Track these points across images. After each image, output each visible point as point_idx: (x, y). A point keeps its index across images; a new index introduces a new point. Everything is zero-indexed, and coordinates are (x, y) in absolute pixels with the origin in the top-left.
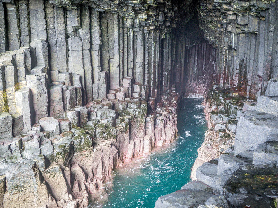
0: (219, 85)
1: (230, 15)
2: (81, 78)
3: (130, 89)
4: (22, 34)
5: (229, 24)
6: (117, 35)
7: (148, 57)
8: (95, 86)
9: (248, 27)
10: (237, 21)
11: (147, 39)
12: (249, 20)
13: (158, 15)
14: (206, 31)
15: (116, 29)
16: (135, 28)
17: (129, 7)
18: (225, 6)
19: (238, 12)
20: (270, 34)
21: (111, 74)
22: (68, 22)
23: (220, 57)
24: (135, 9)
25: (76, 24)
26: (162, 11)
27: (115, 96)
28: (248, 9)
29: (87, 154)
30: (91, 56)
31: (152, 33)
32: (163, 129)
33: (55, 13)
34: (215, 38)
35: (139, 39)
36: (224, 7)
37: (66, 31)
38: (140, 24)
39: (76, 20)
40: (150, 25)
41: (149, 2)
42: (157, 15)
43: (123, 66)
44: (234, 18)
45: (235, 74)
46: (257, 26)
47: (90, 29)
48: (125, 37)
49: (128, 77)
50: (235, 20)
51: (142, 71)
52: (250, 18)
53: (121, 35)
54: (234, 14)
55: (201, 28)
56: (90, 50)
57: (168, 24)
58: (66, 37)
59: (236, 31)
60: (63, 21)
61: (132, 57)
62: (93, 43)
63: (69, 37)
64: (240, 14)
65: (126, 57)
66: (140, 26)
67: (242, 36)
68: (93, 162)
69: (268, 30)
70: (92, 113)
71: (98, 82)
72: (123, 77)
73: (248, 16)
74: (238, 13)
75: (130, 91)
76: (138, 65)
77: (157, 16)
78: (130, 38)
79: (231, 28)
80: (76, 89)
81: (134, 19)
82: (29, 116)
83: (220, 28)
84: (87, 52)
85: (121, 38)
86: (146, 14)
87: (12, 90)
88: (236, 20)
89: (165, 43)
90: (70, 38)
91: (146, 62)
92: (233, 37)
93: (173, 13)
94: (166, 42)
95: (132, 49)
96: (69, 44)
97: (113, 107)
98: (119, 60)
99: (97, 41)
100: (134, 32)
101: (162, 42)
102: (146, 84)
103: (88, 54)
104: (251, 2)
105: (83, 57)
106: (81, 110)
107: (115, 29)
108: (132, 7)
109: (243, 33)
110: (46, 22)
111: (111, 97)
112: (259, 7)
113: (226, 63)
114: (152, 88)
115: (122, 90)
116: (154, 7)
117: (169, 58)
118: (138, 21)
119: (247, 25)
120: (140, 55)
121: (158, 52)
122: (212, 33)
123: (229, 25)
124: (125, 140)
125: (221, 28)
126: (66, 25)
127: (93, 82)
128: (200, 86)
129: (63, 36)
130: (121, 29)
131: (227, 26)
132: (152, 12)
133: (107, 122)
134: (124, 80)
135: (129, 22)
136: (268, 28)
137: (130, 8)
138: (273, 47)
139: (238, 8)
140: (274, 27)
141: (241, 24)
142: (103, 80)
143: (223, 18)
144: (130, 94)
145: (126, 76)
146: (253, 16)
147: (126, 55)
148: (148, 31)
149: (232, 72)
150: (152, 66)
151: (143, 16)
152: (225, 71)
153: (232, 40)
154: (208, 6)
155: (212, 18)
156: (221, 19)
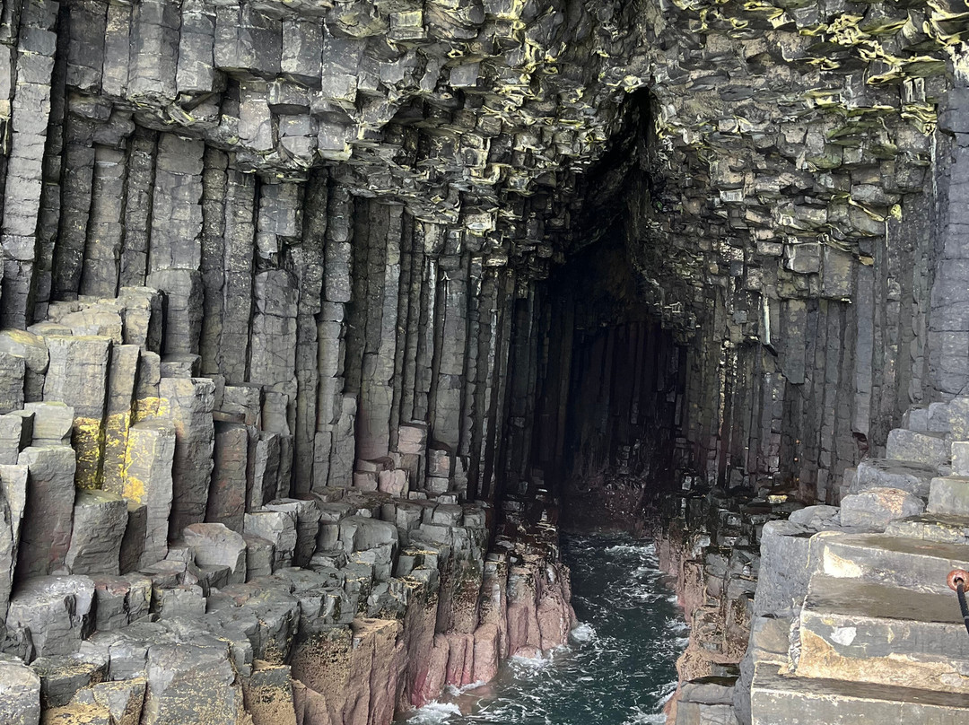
0: (703, 477)
1: (766, 240)
2: (288, 406)
3: (423, 461)
4: (130, 245)
5: (753, 266)
6: (397, 275)
7: (477, 359)
8: (323, 439)
9: (820, 283)
10: (787, 260)
11: (477, 297)
12: (821, 261)
13: (524, 222)
14: (655, 282)
15: (393, 259)
16: (445, 257)
17: (451, 192)
18: (750, 216)
19: (792, 235)
20: (889, 307)
21: (365, 405)
22: (263, 221)
23: (706, 375)
24: (465, 201)
25: (290, 230)
26: (538, 211)
27: (379, 481)
28: (821, 230)
29: (335, 653)
30: (319, 338)
31: (493, 277)
32: (532, 608)
33: (231, 190)
34: (688, 307)
35: (454, 295)
36: (747, 217)
37: (257, 250)
38: (463, 245)
39: (291, 215)
40: (493, 251)
41: (515, 182)
42: (521, 223)
43: (404, 383)
44: (776, 250)
45: (766, 433)
46: (846, 279)
47: (325, 250)
48: (416, 286)
49: (416, 422)
50: (776, 258)
51: (457, 405)
52: (827, 254)
53: (407, 277)
54: (777, 240)
55: (639, 268)
56: (320, 318)
57: (546, 252)
58: (253, 268)
59: (779, 289)
60: (250, 216)
61: (430, 354)
62: (330, 295)
63: (261, 269)
64: (796, 241)
65: (413, 353)
66: (465, 250)
67: (796, 306)
68: (348, 685)
69: (884, 296)
70: (327, 527)
71: (330, 428)
72: (402, 423)
73: (819, 248)
74: (790, 239)
75: (423, 468)
76: (445, 382)
77: (522, 226)
78: (429, 289)
79: (760, 279)
80: (281, 441)
81: (445, 229)
82: (165, 511)
83: (715, 275)
84: (310, 323)
85: (405, 288)
86: (493, 217)
87: (122, 421)
88: (782, 255)
89: (521, 314)
90: (264, 274)
91: (472, 377)
92: (766, 309)
93: (568, 216)
94: (527, 310)
95: (432, 325)
96: (261, 293)
97: (380, 515)
98: (395, 361)
99: (341, 288)
100: (440, 270)
101: (518, 305)
102: (466, 450)
103: (312, 330)
104: (833, 211)
105: (298, 338)
106: (303, 511)
107: (390, 257)
108: (460, 192)
109: (800, 298)
110: (204, 213)
111: (368, 483)
112: (856, 229)
113: (728, 397)
114: (482, 467)
115: (398, 463)
116: (524, 198)
117: (532, 369)
118: (458, 236)
119: (816, 274)
120: (453, 350)
121: (507, 343)
122: (676, 291)
123: (754, 271)
124: (424, 630)
125: (720, 275)
126: (257, 231)
127: (318, 427)
128: (622, 487)
129: (246, 265)
130: (408, 258)
131: (745, 271)
132: (511, 212)
133: (378, 557)
134: (402, 430)
135: (430, 238)
136: (886, 290)
137: (454, 195)
138: (899, 346)
139: (792, 224)
140: (903, 289)
141: (796, 269)
142: (346, 421)
143: (733, 246)
144: (422, 481)
145: (408, 417)
146: (838, 250)
147: (415, 345)
148: (483, 269)
149: (755, 425)
150: (488, 391)
151: (482, 224)
152: (726, 426)
153: (763, 318)
154: (686, 203)
155: (689, 243)
156: (725, 248)
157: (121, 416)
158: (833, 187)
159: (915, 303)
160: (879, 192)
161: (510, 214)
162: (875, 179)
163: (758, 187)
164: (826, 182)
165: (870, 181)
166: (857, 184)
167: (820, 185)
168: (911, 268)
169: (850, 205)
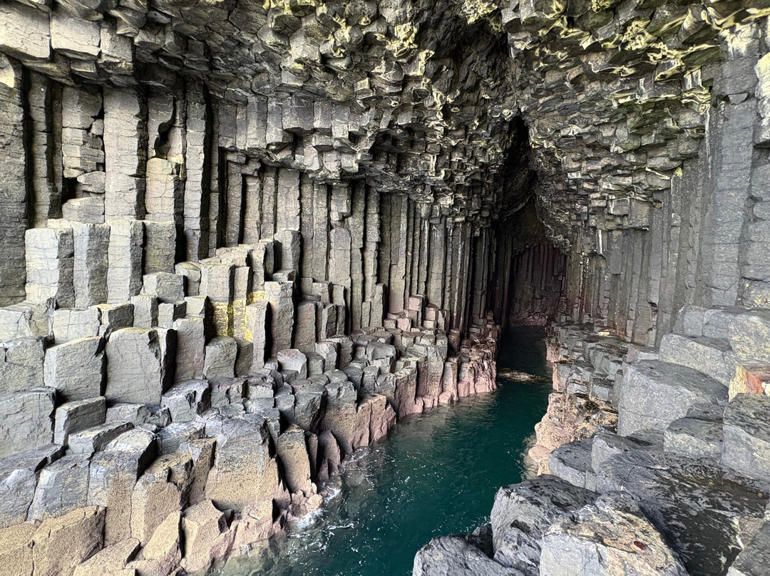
0: (572, 316)
1: (596, 199)
2: (345, 291)
3: (420, 314)
4: (265, 221)
5: (592, 214)
6: (405, 228)
7: (451, 265)
8: (366, 306)
9: (628, 220)
10: (609, 208)
11: (451, 237)
12: (630, 208)
13: (471, 200)
14: (549, 226)
15: (404, 221)
16: (433, 218)
17: (427, 186)
18: (586, 185)
19: (611, 194)
20: (672, 230)
21: (392, 288)
22: (333, 206)
23: (574, 269)
24: (435, 190)
25: (345, 210)
26: (478, 194)
27: (396, 323)
28: (629, 189)
29: (346, 415)
30: (363, 259)
31: (459, 227)
32: (472, 383)
33: (315, 192)
34: (565, 237)
35: (438, 236)
36: (584, 187)
37: (329, 220)
38: (440, 212)
39: (345, 203)
40: (457, 215)
41: (458, 179)
42: (469, 200)
43: (411, 278)
44: (603, 204)
45: (602, 298)
46: (646, 217)
47: (365, 218)
48: (417, 233)
49: (418, 295)
50: (603, 208)
51: (440, 287)
52: (633, 203)
53: (411, 229)
54: (603, 198)
55: (541, 220)
56: (363, 250)
57: (486, 214)
58: (328, 228)
59: (606, 225)
60: (325, 204)
61: (426, 264)
62: (368, 239)
63: (332, 228)
64: (614, 197)
65: (416, 264)
66: (442, 216)
67: (616, 234)
68: (355, 430)
69: (669, 225)
70: (359, 348)
71: (370, 300)
72: (410, 295)
73: (629, 200)
74: (610, 196)
75: (420, 316)
76: (434, 276)
77: (469, 202)
78: (425, 234)
79: (596, 220)
80: (337, 308)
81: (431, 205)
82: (262, 346)
83: (575, 221)
84: (357, 252)
85: (411, 234)
86: (452, 198)
87: (242, 303)
88: (606, 207)
89: (479, 244)
90: (334, 231)
91: (449, 273)
92: (600, 236)
93: (495, 196)
94: (482, 242)
95: (426, 251)
96: (332, 240)
97: (392, 341)
98: (406, 267)
99: (374, 236)
100: (430, 225)
101: (474, 242)
102: (446, 307)
103: (358, 256)
104: (635, 176)
105: (351, 259)
106: (343, 342)
107: (402, 220)
108: (431, 186)
109: (618, 229)
110: (301, 205)
111: (390, 324)
112: (651, 186)
113: (584, 278)
114: (455, 314)
115: (407, 316)
116: (466, 187)
117: (485, 267)
118: (438, 208)
119: (627, 215)
120: (438, 261)
121: (468, 258)
122: (559, 230)
123: (593, 217)
124: (408, 397)
125: (577, 220)
126: (329, 211)
127: (364, 300)
128: (536, 318)
129: (324, 227)
130: (412, 220)
131: (588, 217)
132: (461, 194)
133: (383, 363)
134: (411, 299)
135: (424, 211)
136: (670, 221)
137: (428, 188)
138: (679, 253)
139: (611, 188)
140: (682, 219)
141: (615, 213)
142: (378, 297)
143: (583, 204)
144: (420, 323)
145: (414, 293)
146: (640, 200)
147: (417, 260)
148: (453, 223)
149: (596, 294)
150: (457, 280)
151: (447, 201)
152: (583, 293)
153: (598, 241)
154: (555, 185)
155: (561, 205)
156: (578, 206)
157: (241, 300)
158: (635, 161)
159: (691, 226)
160: (666, 160)
161: (460, 196)
162: (664, 153)
163: (589, 168)
164: (630, 159)
165: (660, 155)
166: (651, 158)
167: (626, 161)
168: (688, 206)
169: (647, 171)
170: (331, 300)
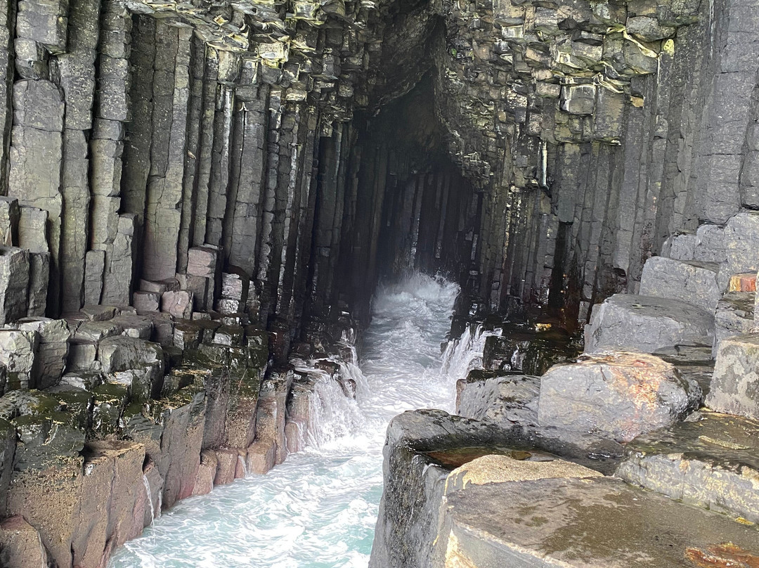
0: (488, 305)
1: (544, 81)
2: (49, 225)
3: (212, 283)
5: (534, 111)
6: (185, 99)
7: (276, 190)
8: (95, 258)
9: (593, 125)
10: (563, 101)
11: (278, 130)
12: (595, 103)
13: (321, 57)
14: (456, 133)
15: (182, 82)
16: (242, 86)
17: (236, 14)
18: (530, 54)
19: (569, 74)
20: (655, 144)
21: (152, 227)
22: (23, 26)
23: (495, 216)
24: (252, 26)
25: (51, 38)
26: (334, 46)
27: (161, 301)
28: (597, 68)
29: (60, 481)
30: (91, 156)
31: (294, 112)
34: (484, 157)
35: (251, 126)
36: (527, 55)
37: (13, 57)
38: (260, 76)
39: (52, 22)
40: (291, 85)
41: (301, 8)
42: (317, 57)
43: (194, 208)
44: (554, 91)
45: (540, 267)
46: (617, 121)
47: (98, 64)
48: (210, 113)
49: (208, 246)
50: (554, 99)
51: (253, 232)
52: (601, 95)
53: (198, 103)
54: (555, 81)
55: (443, 120)
56: (91, 135)
57: (346, 92)
58: (8, 76)
59: (556, 133)
61: (225, 182)
62: (104, 111)
63: (18, 77)
64: (572, 81)
65: (205, 179)
66: (261, 83)
67: (571, 149)
68: (79, 514)
69: (651, 132)
70: (82, 347)
71: (104, 247)
72: (192, 245)
73: (594, 90)
74: (567, 79)
75: (211, 290)
76: (241, 210)
77: (318, 61)
78: (225, 118)
79: (540, 124)
80: (32, 257)
81: (241, 57)
83: (503, 123)
84: (78, 138)
85: (196, 113)
86: (285, 47)
88: (559, 97)
89: (329, 152)
90: (23, 84)
91: (271, 206)
92: (545, 153)
93: (367, 57)
94: (334, 148)
95: (227, 153)
96: (19, 104)
97: (152, 335)
98: (184, 185)
99: (116, 106)
100: (237, 101)
101: (322, 146)
102: (263, 275)
103: (80, 146)
104: (608, 46)
105: (64, 153)
106: (46, 331)
107: (179, 80)
108: (246, 15)
109: (574, 141)
111: (148, 303)
112: (629, 66)
113: (512, 235)
114: (280, 290)
115: (184, 286)
116: (314, 28)
117: (339, 204)
118: (253, 66)
119: (589, 116)
120: (250, 179)
121: (309, 178)
122: (474, 141)
123: (536, 116)
124: (187, 448)
125: (508, 123)
126: (14, 36)
127: (89, 246)
130: (199, 84)
131: (527, 117)
132: (304, 43)
133: (136, 379)
134: (192, 253)
135: (225, 66)
136: (653, 127)
137: (239, 19)
138: (663, 183)
139: (569, 63)
140: (670, 125)
141: (572, 111)
142: (123, 242)
143: (519, 92)
144: (211, 302)
145: (200, 238)
146: (611, 92)
147: (207, 171)
148: (282, 102)
149: (531, 263)
150: (288, 221)
151: (274, 53)
152: (508, 261)
153: (542, 162)
154: (476, 48)
155: (482, 92)
156: (512, 96)
158: (609, 17)
159: (682, 137)
160: (654, 23)
161: (302, 45)
162: (651, 11)
163: (537, 21)
164: (602, 12)
165: (645, 13)
166: (634, 16)
167: (596, 15)
168: (680, 102)
169: (625, 40)
170: (16, 239)
